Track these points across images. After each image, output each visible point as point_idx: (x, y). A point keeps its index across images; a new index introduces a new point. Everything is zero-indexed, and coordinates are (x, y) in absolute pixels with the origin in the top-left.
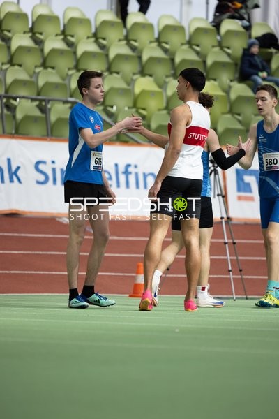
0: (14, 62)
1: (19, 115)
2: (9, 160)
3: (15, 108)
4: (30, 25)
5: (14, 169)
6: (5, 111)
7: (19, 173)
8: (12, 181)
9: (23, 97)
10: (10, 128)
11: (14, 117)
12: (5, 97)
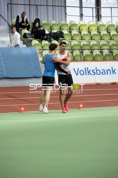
0: (112, 39)
1: (114, 54)
2: (112, 67)
3: (113, 52)
4: (116, 28)
5: (114, 70)
6: (110, 54)
7: (115, 71)
8: (113, 74)
9: (115, 49)
10: (112, 58)
11: (113, 55)
12: (110, 49)
